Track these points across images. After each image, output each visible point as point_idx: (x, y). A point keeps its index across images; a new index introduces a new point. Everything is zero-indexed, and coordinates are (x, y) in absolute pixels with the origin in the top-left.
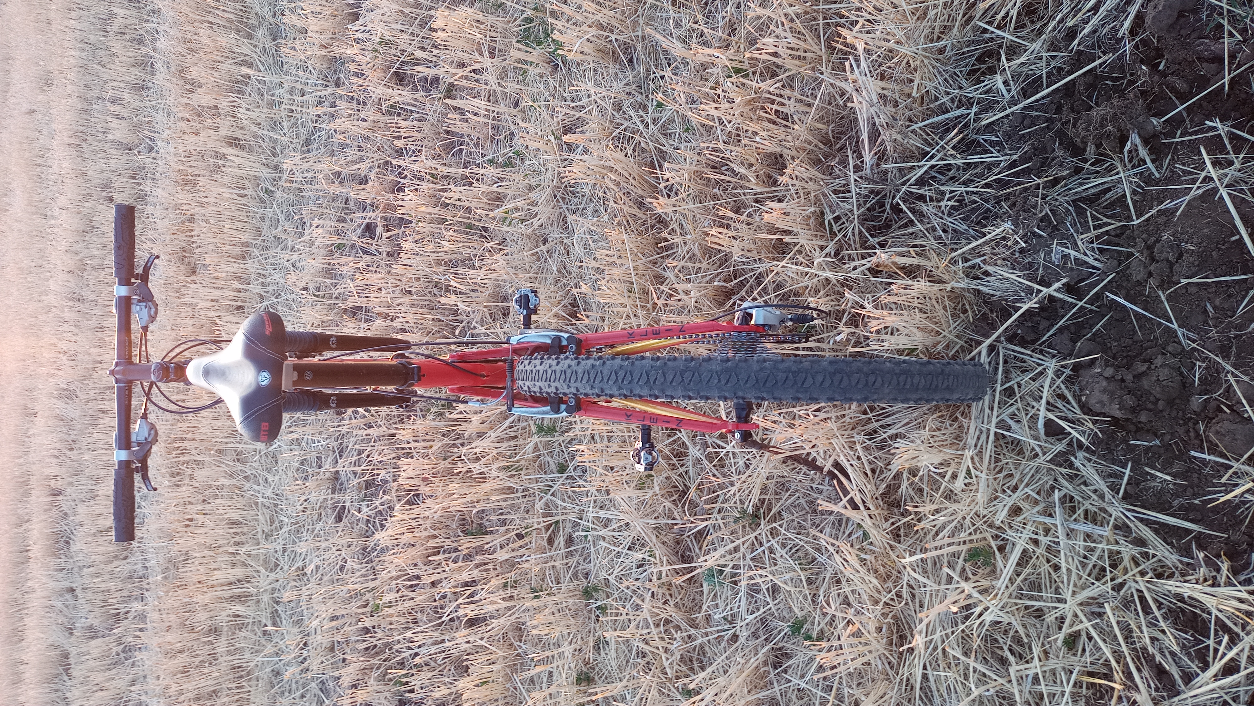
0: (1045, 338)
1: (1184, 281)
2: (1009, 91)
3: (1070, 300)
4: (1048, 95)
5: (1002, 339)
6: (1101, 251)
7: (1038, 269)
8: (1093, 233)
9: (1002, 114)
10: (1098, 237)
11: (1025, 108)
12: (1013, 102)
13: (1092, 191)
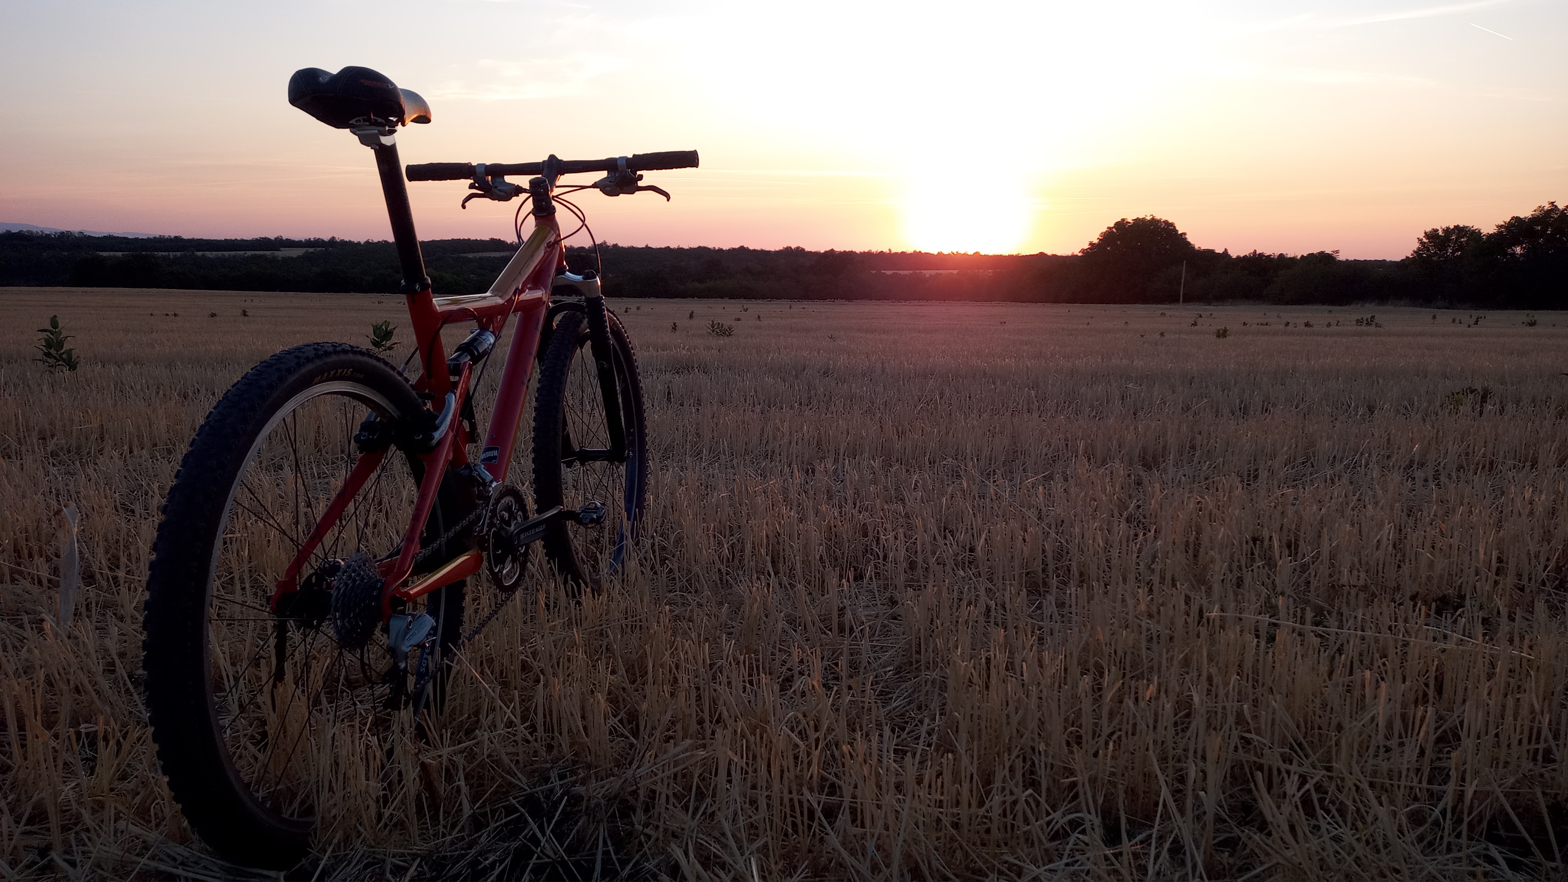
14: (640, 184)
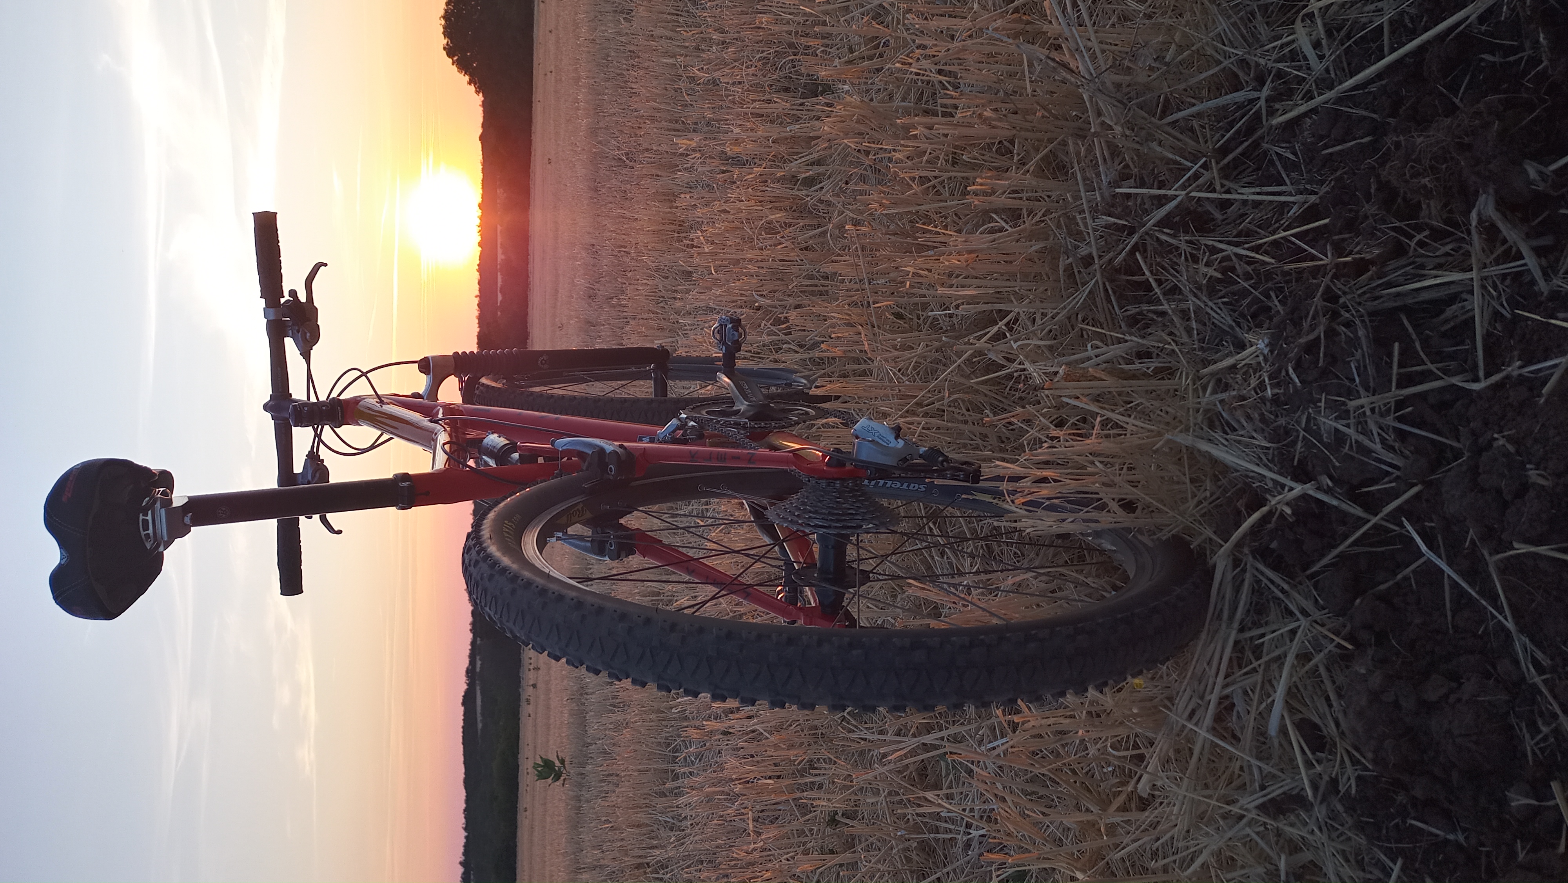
0: (1315, 568)
1: (1522, 548)
2: (1321, 57)
3: (1352, 510)
4: (1379, 76)
5: (1246, 550)
6: (1402, 435)
7: (1294, 443)
8: (1396, 393)
9: (1303, 109)
10: (1400, 404)
11: (1339, 100)
12: (1326, 84)
13: (1425, 296)
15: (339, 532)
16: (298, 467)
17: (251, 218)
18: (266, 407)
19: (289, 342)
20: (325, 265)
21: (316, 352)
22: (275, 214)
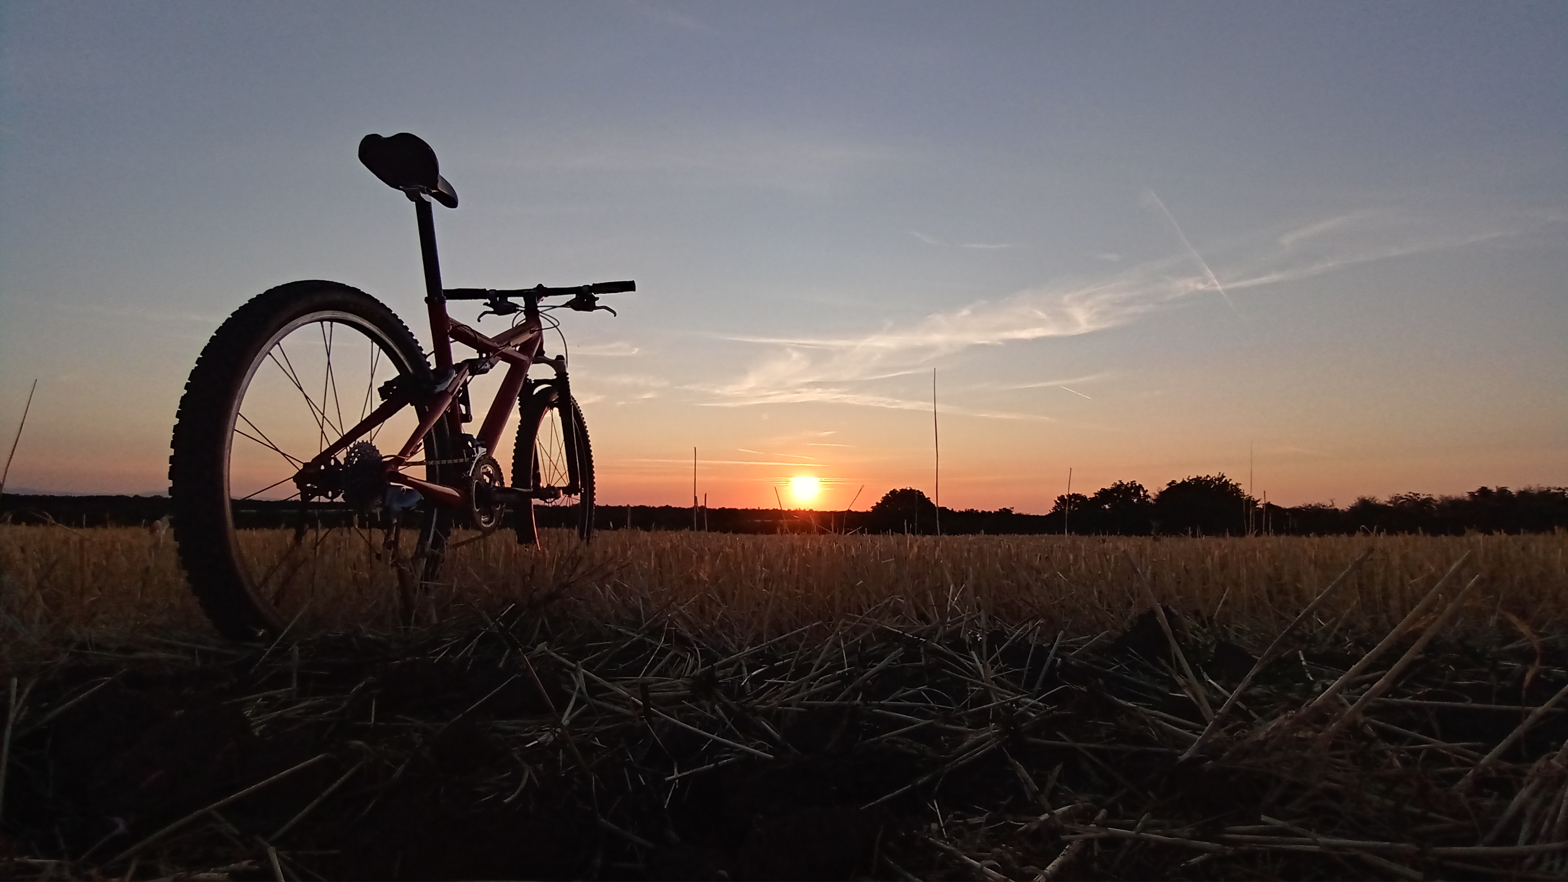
14: (597, 304)
15: (479, 321)
16: (510, 299)
17: (632, 280)
18: (540, 286)
19: (574, 296)
20: (615, 315)
21: (570, 310)
22: (634, 290)
